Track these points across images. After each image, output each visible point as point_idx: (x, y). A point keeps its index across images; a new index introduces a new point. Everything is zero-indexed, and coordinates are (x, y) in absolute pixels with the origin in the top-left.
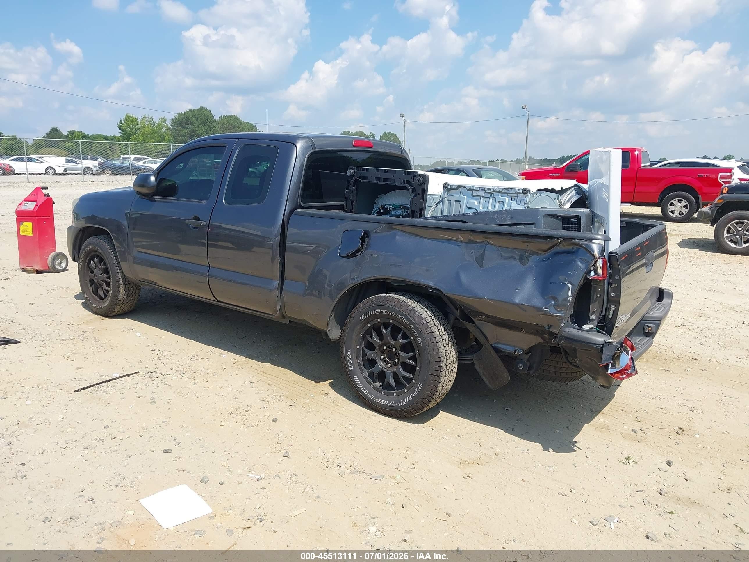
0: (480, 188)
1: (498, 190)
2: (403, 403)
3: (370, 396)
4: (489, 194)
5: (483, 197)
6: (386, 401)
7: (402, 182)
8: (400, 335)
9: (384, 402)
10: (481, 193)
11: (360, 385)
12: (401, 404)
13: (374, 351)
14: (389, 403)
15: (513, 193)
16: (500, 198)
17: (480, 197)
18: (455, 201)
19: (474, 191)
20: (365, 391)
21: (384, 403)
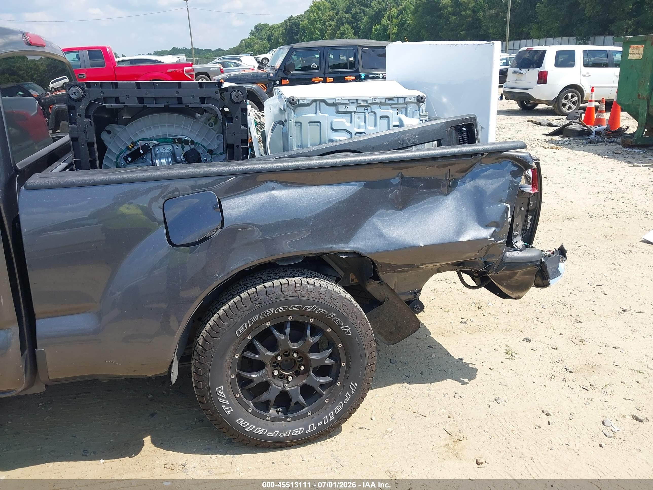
0: (349, 100)
1: (378, 101)
2: (329, 419)
3: (272, 435)
4: (363, 108)
5: (355, 112)
6: (300, 429)
7: (199, 100)
8: (308, 332)
9: (298, 431)
10: (352, 108)
11: (251, 428)
12: (326, 421)
13: (263, 371)
14: (306, 429)
15: (400, 104)
16: (381, 112)
17: (350, 112)
18: (310, 122)
19: (340, 106)
20: (261, 431)
21: (298, 433)
